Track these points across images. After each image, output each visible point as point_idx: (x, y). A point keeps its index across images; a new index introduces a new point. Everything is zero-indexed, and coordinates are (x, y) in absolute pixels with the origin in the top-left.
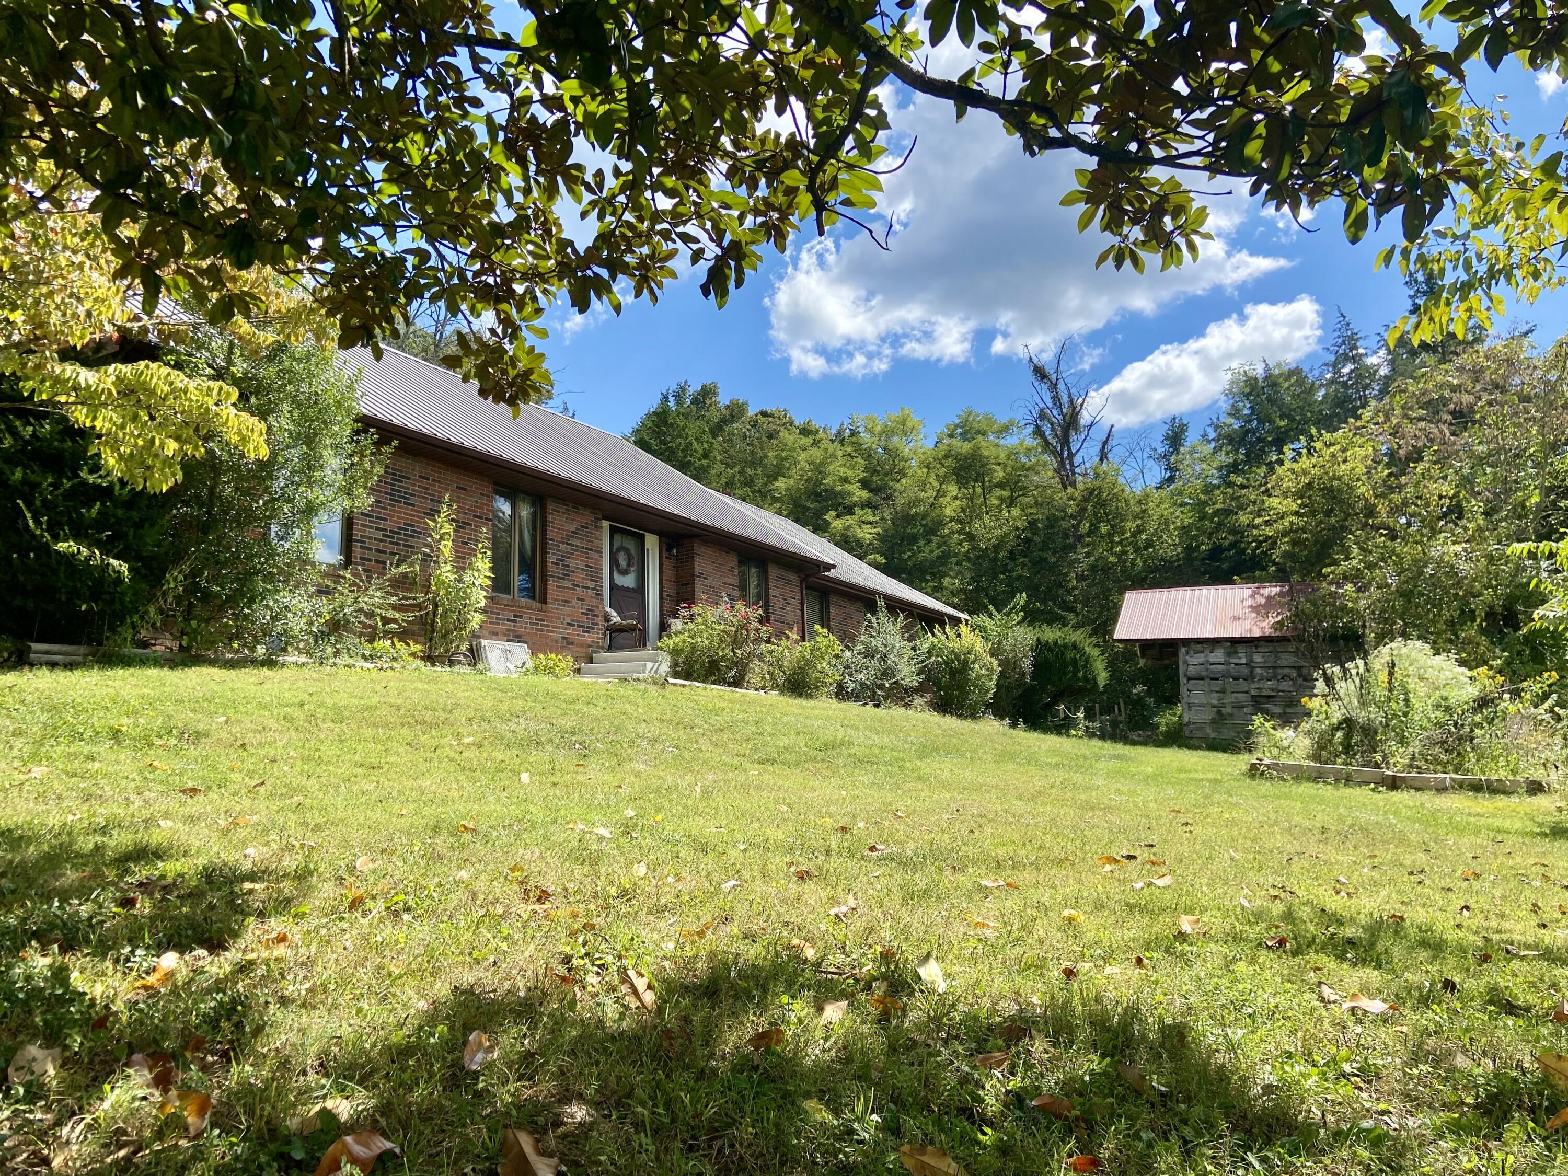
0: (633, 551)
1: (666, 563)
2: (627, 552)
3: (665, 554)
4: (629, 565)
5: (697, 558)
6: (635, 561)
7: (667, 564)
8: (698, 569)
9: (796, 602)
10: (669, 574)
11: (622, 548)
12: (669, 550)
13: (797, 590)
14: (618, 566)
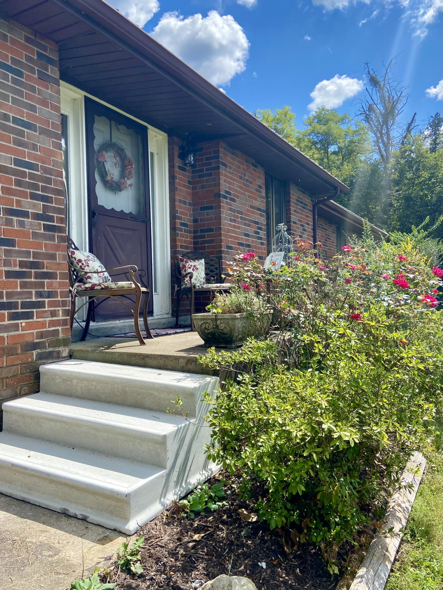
0: (129, 153)
1: (179, 175)
2: (120, 152)
3: (178, 162)
4: (123, 174)
5: (222, 170)
6: (133, 168)
7: (182, 178)
8: (224, 186)
9: (309, 228)
10: (184, 192)
11: (108, 146)
12: (183, 156)
13: (310, 215)
14: (103, 175)
